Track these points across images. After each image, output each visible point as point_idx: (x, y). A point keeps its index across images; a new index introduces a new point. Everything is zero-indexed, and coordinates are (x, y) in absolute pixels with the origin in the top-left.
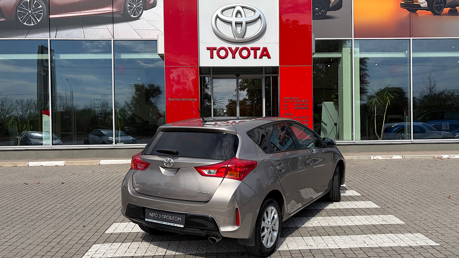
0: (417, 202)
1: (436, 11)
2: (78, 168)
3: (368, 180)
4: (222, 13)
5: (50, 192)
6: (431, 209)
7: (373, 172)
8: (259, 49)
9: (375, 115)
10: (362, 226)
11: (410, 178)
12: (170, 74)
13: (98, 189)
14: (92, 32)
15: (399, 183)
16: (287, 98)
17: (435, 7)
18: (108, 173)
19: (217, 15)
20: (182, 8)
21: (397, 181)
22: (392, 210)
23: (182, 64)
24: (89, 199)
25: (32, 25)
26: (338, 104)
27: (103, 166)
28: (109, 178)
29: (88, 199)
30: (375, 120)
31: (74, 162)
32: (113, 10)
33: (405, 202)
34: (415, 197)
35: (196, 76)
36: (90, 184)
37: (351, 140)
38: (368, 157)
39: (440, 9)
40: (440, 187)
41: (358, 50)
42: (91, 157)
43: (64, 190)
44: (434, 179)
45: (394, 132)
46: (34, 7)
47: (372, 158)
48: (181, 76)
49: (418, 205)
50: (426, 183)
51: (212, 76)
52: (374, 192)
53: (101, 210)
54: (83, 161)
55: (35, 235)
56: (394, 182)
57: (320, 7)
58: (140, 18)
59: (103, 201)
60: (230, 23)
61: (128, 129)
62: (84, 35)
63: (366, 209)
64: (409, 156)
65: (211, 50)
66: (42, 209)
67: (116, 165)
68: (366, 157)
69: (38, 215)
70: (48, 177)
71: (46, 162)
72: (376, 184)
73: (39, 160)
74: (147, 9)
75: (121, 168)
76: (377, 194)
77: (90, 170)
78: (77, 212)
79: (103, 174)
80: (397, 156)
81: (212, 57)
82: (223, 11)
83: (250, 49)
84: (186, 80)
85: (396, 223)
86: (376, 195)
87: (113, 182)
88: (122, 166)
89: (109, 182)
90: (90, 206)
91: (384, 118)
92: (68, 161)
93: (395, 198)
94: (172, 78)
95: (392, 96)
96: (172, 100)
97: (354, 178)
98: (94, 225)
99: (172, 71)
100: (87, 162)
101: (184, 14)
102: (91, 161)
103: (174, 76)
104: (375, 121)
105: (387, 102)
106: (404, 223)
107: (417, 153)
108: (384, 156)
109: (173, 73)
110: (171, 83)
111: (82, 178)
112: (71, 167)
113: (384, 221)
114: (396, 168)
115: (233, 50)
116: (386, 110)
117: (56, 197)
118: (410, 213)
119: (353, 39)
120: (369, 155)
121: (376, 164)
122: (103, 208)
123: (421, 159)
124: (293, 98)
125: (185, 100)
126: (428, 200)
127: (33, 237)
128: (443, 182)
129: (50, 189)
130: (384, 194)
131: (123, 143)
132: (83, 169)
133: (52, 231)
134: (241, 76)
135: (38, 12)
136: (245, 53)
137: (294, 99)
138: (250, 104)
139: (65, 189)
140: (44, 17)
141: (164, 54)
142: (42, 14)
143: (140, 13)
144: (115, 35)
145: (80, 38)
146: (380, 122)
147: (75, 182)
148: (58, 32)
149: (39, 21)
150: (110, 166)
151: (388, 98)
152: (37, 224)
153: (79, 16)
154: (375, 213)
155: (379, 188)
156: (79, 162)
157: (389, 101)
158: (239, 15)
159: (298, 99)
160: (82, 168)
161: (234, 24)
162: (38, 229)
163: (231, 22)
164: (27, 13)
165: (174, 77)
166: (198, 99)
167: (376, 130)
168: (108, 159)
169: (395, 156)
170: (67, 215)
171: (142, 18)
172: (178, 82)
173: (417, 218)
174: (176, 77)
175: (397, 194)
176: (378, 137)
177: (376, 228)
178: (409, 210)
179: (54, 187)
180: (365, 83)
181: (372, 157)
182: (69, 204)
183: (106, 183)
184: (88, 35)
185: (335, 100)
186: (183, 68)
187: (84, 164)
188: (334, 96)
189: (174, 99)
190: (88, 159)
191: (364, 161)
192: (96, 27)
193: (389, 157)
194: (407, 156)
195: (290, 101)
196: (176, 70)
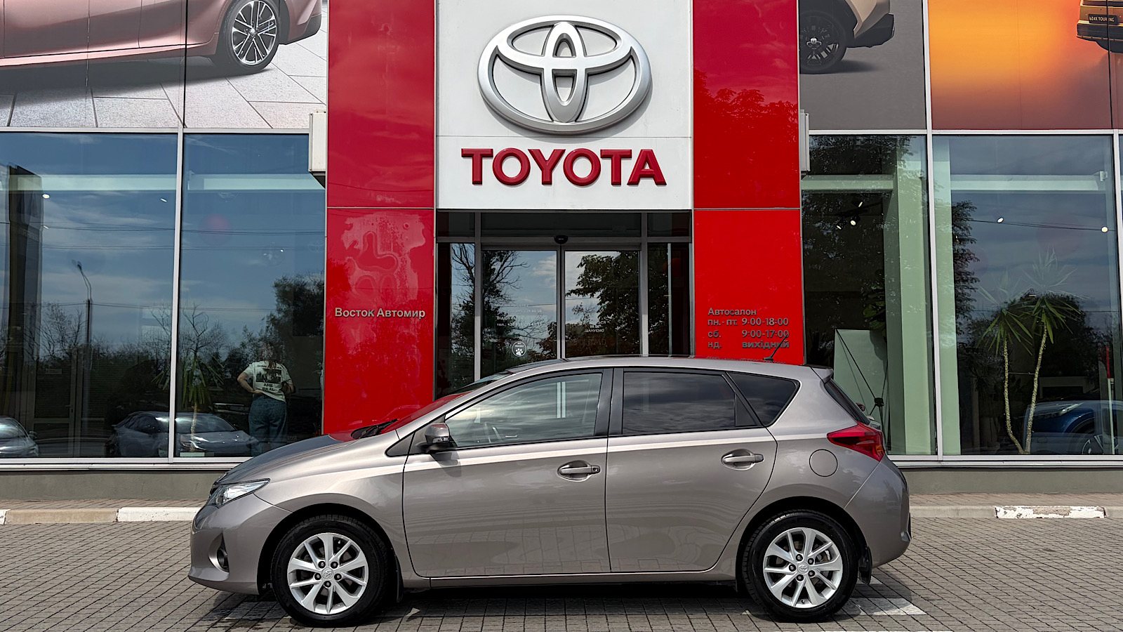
2: (39, 535)
3: (998, 593)
4: (513, 46)
7: (1009, 565)
8: (628, 155)
9: (1007, 375)
12: (343, 233)
13: (72, 610)
14: (121, 109)
15: (1108, 609)
16: (717, 312)
18: (129, 553)
19: (496, 49)
20: (386, 28)
23: (381, 201)
26: (885, 339)
27: (123, 527)
28: (127, 569)
30: (1006, 390)
31: (35, 514)
32: (186, 45)
35: (424, 239)
36: (55, 591)
37: (929, 452)
38: (989, 510)
41: (946, 167)
42: (98, 497)
45: (1068, 430)
47: (1001, 515)
48: (379, 239)
51: (478, 240)
54: (65, 511)
57: (824, 34)
58: (266, 68)
60: (537, 74)
62: (96, 118)
65: (476, 156)
67: (167, 525)
68: (981, 510)
72: (1027, 608)
74: (289, 40)
75: (179, 535)
77: (79, 540)
79: (112, 554)
80: (1084, 507)
81: (477, 180)
82: (514, 37)
83: (599, 156)
84: (392, 252)
89: (121, 582)
91: (1036, 385)
92: (18, 511)
94: (347, 246)
95: (1058, 315)
96: (346, 313)
97: (950, 584)
99: (349, 221)
100: (78, 514)
101: (393, 47)
102: (91, 510)
103: (356, 238)
104: (1006, 394)
105: (1043, 331)
108: (1042, 508)
109: (352, 230)
110: (346, 260)
112: (23, 528)
114: (1087, 550)
115: (547, 159)
116: (1040, 357)
119: (930, 132)
120: (991, 505)
121: (1016, 534)
124: (738, 312)
125: (388, 313)
131: (203, 454)
132: (57, 538)
134: (571, 240)
136: (582, 168)
137: (742, 316)
138: (601, 331)
141: (325, 172)
143: (268, 52)
144: (191, 118)
145: (82, 126)
146: (1021, 398)
148: (17, 110)
150: (148, 528)
151: (1044, 319)
153: (83, 62)
156: (52, 514)
157: (1048, 328)
158: (566, 51)
159: (755, 317)
160: (52, 535)
161: (548, 77)
163: (537, 71)
165: (355, 242)
166: (429, 313)
167: (1008, 423)
168: (148, 503)
169: (1079, 507)
171: (273, 66)
172: (368, 259)
174: (360, 240)
176: (1018, 445)
181: (1002, 511)
183: (108, 587)
184: (108, 119)
185: (876, 324)
186: (385, 213)
187: (68, 519)
188: (869, 312)
189: (353, 313)
190: (84, 504)
191: (977, 525)
192: (132, 95)
193: (1056, 512)
194: (1116, 511)
195: (729, 322)
196: (361, 218)
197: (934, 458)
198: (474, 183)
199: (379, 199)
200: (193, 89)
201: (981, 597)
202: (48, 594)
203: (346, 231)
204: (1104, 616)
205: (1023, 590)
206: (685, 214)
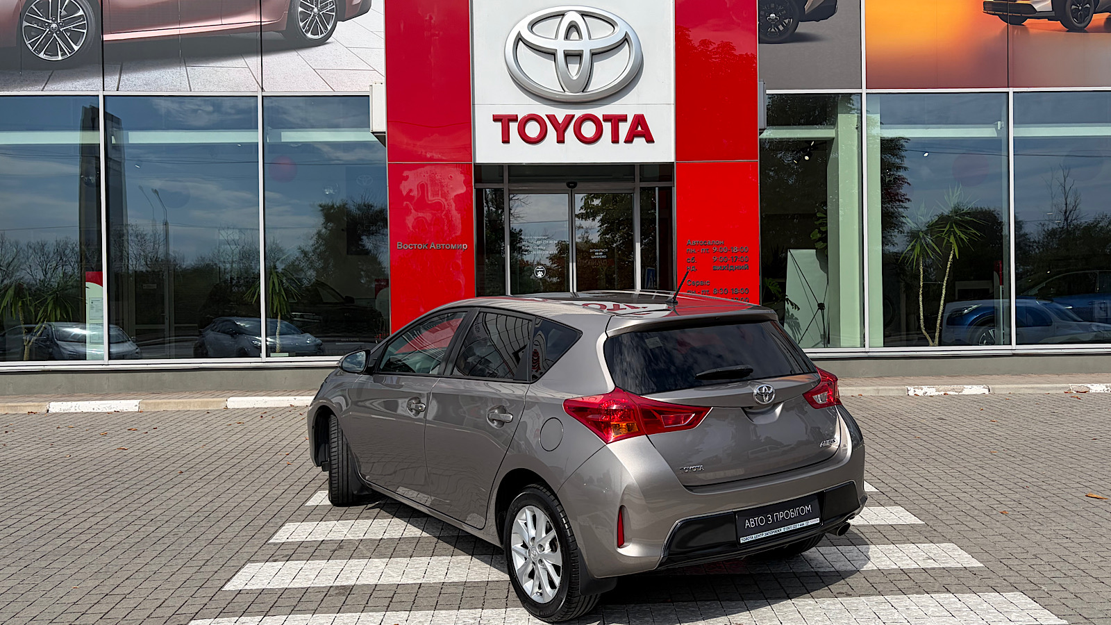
0: (1019, 510)
1: (1074, 21)
2: (171, 419)
3: (898, 451)
4: (531, 30)
5: (95, 481)
6: (1053, 528)
7: (911, 431)
8: (624, 119)
9: (921, 284)
10: (874, 574)
11: (1003, 445)
12: (401, 183)
13: (216, 474)
14: (210, 76)
15: (974, 459)
16: (694, 242)
17: (1072, 10)
18: (245, 432)
19: (519, 33)
20: (431, 18)
21: (970, 453)
22: (952, 531)
23: (431, 157)
24: (192, 500)
25: (60, 58)
26: (827, 256)
27: (233, 413)
28: (247, 444)
29: (190, 499)
30: (921, 296)
31: (162, 403)
32: (261, 22)
33: (988, 508)
34: (1013, 496)
35: (465, 187)
36: (198, 460)
37: (859, 346)
38: (902, 389)
39: (1085, 16)
40: (1080, 469)
41: (877, 117)
42: (207, 390)
43: (131, 477)
44: (1064, 447)
45: (970, 325)
46: (64, 13)
47: (911, 393)
48: (429, 188)
49: (1018, 517)
50: (1043, 460)
51: (505, 186)
52: (909, 482)
53: (220, 528)
54: (185, 400)
55: (48, 595)
56: (962, 457)
57: (781, 11)
58: (328, 41)
59: (225, 505)
60: (551, 54)
61: (300, 318)
62: (190, 86)
63: (886, 528)
64: (1005, 387)
65: (504, 121)
66: (71, 525)
67: (267, 410)
68: (897, 389)
69: (59, 542)
70: (94, 442)
71: (91, 402)
72: (916, 461)
73: (76, 399)
74: (346, 17)
75: (280, 418)
76: (918, 489)
77: (202, 422)
78: (158, 535)
79: (231, 433)
80: (974, 386)
81: (506, 140)
82: (532, 25)
83: (602, 120)
84: (440, 198)
85: (960, 566)
86: (914, 489)
87: (255, 456)
88: (283, 412)
89: (245, 454)
90: (192, 519)
91: (944, 292)
92: (148, 401)
93: (963, 499)
94: (404, 193)
95: (963, 236)
96: (406, 246)
98: (199, 568)
99: (405, 174)
100: (194, 403)
101: (437, 32)
102: (205, 400)
103: (412, 188)
104: (921, 299)
105: (951, 249)
106: (982, 565)
107: (1027, 379)
108: (942, 387)
109: (408, 181)
110: (404, 205)
111: (179, 444)
112: (155, 415)
113: (929, 559)
114: (970, 418)
115: (560, 122)
116: (948, 269)
117: (110, 494)
118: (997, 538)
119: (864, 91)
120: (904, 385)
121: (919, 407)
122: (223, 524)
123: (1036, 396)
124: (709, 243)
125: (439, 246)
126: (1046, 504)
127: (41, 599)
128: (1087, 455)
129: (96, 474)
130: (935, 487)
131: (288, 354)
132: (185, 422)
133: (91, 584)
134: (580, 185)
135: (73, 27)
136: (589, 129)
137: (713, 245)
138: (604, 257)
139: (134, 474)
140: (89, 40)
141: (385, 133)
142: (85, 31)
143: (329, 28)
144: (267, 83)
145: (178, 91)
146: (932, 298)
147: (159, 454)
148: (124, 77)
149: (76, 48)
150: (253, 412)
151: (952, 239)
152: (56, 565)
153: (176, 37)
154: (909, 538)
155: (924, 471)
156: (175, 403)
157: (955, 246)
158: (574, 35)
159: (723, 245)
160: (180, 419)
161: (560, 56)
162: (57, 579)
163: (554, 51)
164: (48, 30)
165: (411, 191)
166: (470, 245)
167: (922, 321)
168: (248, 394)
169: (970, 386)
170: (132, 541)
171: (334, 40)
172: (421, 204)
173: (1014, 551)
174: (415, 188)
175: (968, 489)
176: (929, 338)
177: (908, 578)
178: (996, 530)
179: (105, 469)
180: (899, 201)
181: (912, 390)
182: (139, 513)
183: (237, 457)
184: (200, 84)
185: (820, 245)
186: (433, 167)
187: (188, 407)
188: (816, 235)
189: (411, 246)
190: (198, 395)
191: (891, 401)
192: (219, 64)
193: (953, 390)
194: (999, 388)
195: (703, 250)
196: (415, 171)
197: (863, 349)
198: (504, 142)
199: (428, 155)
200: (266, 59)
201: (885, 453)
202: (193, 463)
203: (403, 182)
204: (970, 464)
205: (916, 448)
206: (669, 166)
